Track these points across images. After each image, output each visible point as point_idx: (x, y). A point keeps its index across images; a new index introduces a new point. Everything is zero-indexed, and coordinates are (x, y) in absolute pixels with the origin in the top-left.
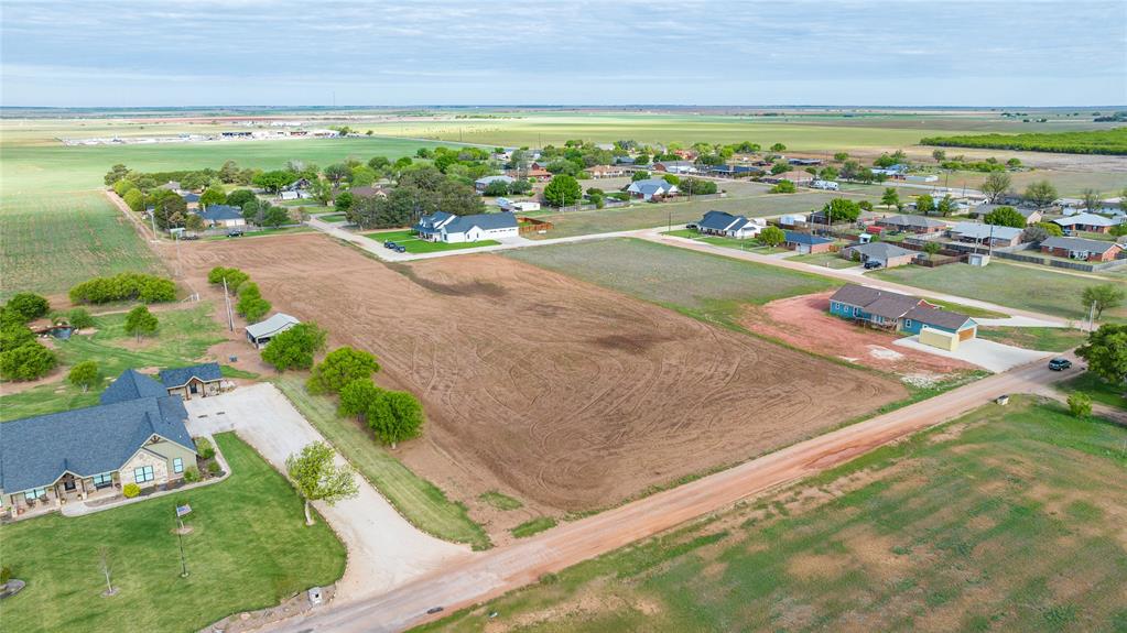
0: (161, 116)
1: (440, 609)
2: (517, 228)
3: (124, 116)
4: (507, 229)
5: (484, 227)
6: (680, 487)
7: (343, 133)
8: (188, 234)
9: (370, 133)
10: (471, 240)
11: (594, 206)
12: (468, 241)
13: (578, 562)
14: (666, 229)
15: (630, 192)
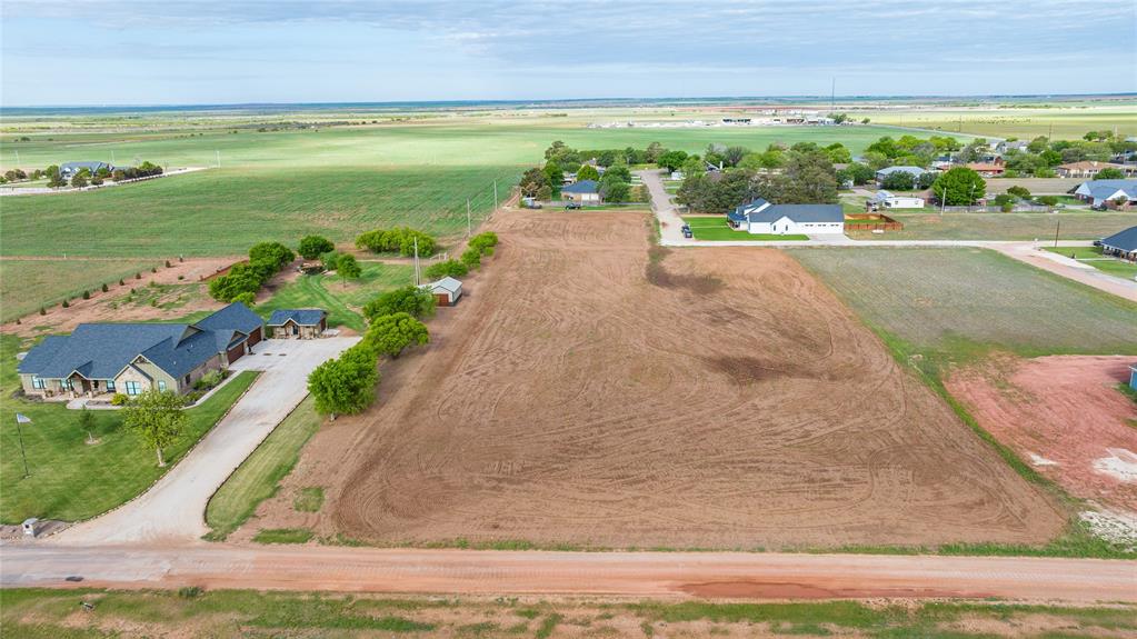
0: (698, 105)
1: (80, 580)
2: (842, 224)
3: (676, 105)
4: (829, 224)
5: (796, 220)
6: (487, 552)
7: (839, 120)
8: (537, 204)
9: (866, 121)
10: (777, 232)
11: (999, 208)
12: (774, 233)
13: (238, 588)
14: (1052, 243)
15: (1078, 195)
